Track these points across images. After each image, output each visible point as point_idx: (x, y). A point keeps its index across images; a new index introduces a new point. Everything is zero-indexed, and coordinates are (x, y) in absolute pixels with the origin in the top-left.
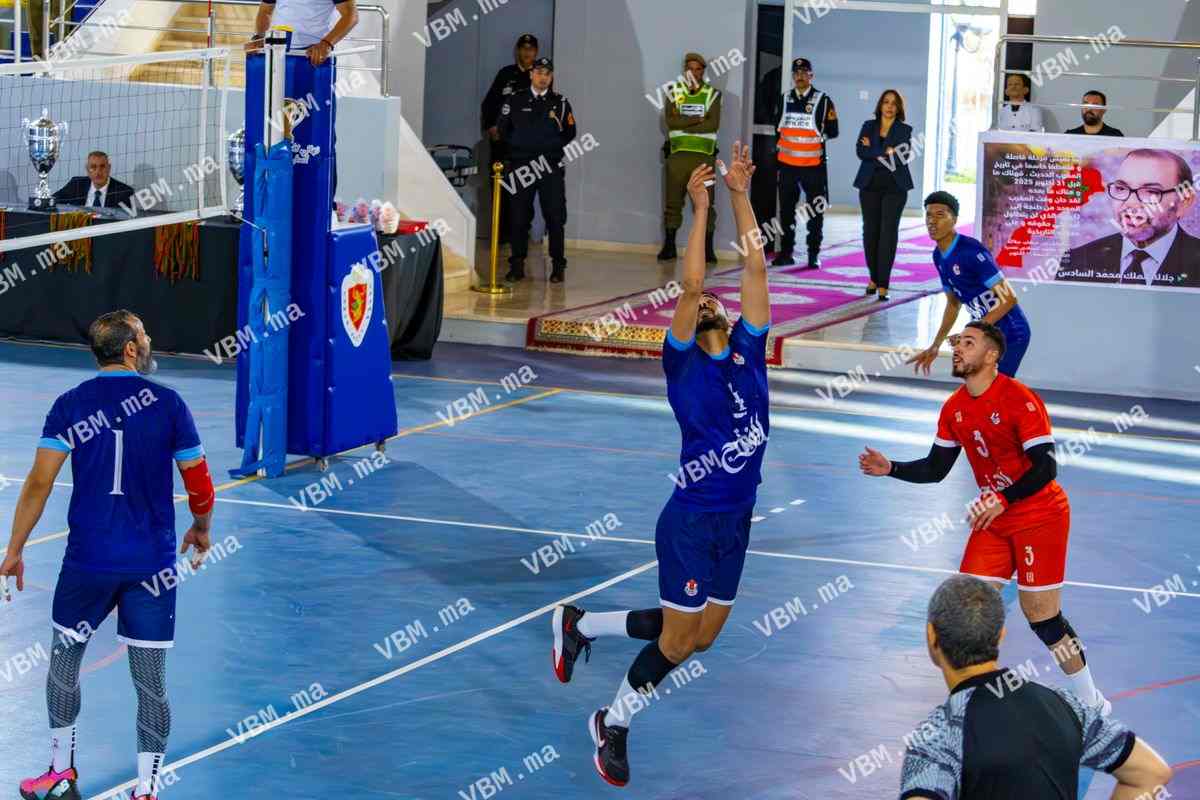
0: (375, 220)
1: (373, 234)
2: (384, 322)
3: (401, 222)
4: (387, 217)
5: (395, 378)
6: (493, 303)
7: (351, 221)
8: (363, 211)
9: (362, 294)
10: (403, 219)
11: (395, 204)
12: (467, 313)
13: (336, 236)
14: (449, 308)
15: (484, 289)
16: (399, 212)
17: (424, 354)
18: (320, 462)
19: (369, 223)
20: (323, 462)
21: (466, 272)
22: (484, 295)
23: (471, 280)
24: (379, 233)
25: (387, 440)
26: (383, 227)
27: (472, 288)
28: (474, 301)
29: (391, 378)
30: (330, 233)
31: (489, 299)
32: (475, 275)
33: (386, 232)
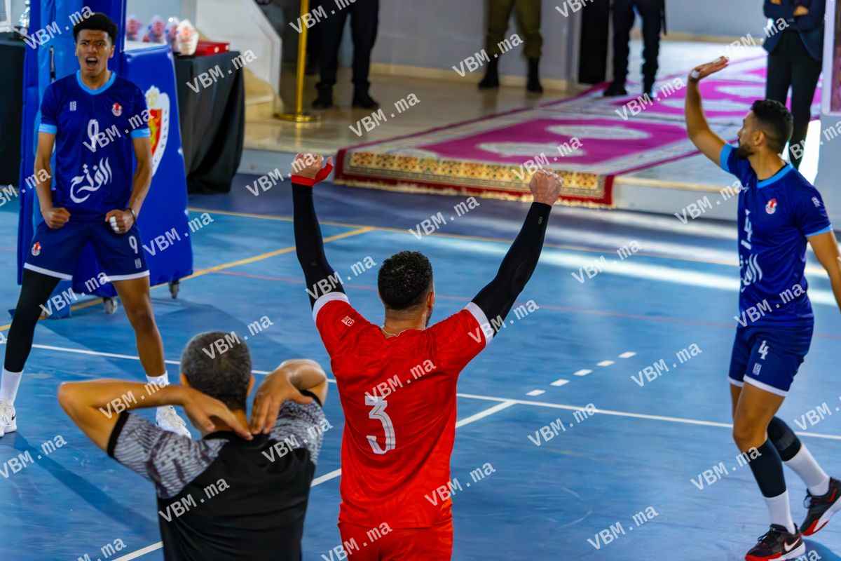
0: (172, 40)
1: (170, 56)
2: (180, 151)
3: (200, 43)
4: (184, 37)
5: (190, 212)
6: (299, 132)
7: (146, 40)
8: (159, 30)
9: (157, 120)
10: (203, 39)
11: (193, 22)
12: (269, 142)
13: (129, 56)
14: (251, 138)
15: (289, 117)
16: (197, 30)
17: (224, 188)
18: (109, 302)
19: (165, 43)
20: (112, 303)
21: (269, 98)
22: (290, 124)
23: (274, 107)
24: (176, 54)
25: (182, 280)
26: (180, 47)
27: (276, 116)
28: (278, 129)
29: (186, 212)
30: (123, 52)
31: (294, 127)
32: (279, 103)
33: (183, 53)
